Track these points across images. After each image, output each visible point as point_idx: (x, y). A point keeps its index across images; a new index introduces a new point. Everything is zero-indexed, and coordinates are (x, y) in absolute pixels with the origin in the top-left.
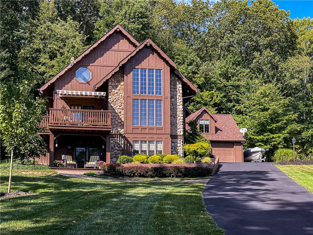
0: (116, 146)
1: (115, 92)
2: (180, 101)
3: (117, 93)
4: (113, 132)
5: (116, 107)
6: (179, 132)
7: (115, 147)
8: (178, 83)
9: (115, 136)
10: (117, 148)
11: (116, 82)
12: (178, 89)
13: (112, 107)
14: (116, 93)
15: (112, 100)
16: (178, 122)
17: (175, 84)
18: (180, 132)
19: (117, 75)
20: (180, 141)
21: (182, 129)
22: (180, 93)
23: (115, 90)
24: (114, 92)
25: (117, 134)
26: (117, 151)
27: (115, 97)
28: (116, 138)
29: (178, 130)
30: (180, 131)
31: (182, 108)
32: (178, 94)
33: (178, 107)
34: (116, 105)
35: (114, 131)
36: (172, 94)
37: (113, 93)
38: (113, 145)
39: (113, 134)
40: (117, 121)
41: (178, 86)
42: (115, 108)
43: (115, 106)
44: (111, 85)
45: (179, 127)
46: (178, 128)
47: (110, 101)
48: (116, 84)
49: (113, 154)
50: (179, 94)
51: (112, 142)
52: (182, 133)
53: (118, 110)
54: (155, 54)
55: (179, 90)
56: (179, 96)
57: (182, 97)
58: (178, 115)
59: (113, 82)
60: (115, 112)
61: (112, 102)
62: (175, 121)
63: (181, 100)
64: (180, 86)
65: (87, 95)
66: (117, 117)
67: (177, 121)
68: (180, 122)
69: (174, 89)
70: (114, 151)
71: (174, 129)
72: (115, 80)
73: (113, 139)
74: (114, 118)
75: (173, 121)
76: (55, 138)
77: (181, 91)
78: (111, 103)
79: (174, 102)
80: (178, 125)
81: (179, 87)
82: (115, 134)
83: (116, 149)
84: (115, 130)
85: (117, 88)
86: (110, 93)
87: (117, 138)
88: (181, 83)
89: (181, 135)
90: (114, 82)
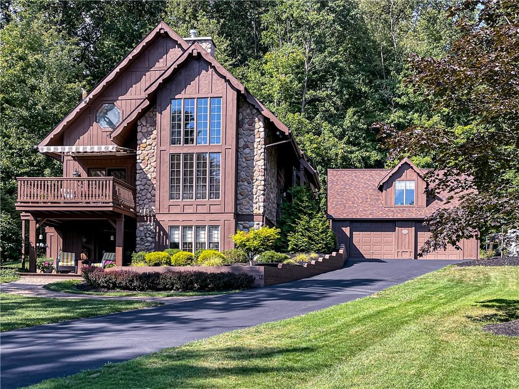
0: (148, 235)
1: (148, 143)
2: (259, 152)
3: (151, 145)
4: (143, 212)
5: (149, 169)
6: (256, 208)
7: (146, 237)
8: (257, 119)
9: (147, 219)
10: (149, 239)
11: (148, 126)
12: (256, 131)
13: (141, 169)
14: (149, 145)
15: (141, 157)
16: (254, 190)
17: (251, 122)
18: (258, 208)
19: (151, 113)
20: (258, 224)
21: (263, 203)
22: (260, 137)
23: (147, 139)
24: (146, 143)
25: (150, 216)
26: (150, 244)
27: (147, 152)
28: (148, 223)
29: (255, 206)
30: (258, 206)
31: (263, 164)
32: (256, 140)
33: (257, 163)
34: (149, 165)
35: (145, 210)
36: (246, 140)
37: (144, 145)
38: (143, 234)
39: (143, 215)
40: (150, 193)
41: (257, 126)
42: (147, 171)
43: (148, 167)
44: (141, 132)
45: (257, 200)
46: (254, 201)
47: (139, 159)
48: (149, 129)
49: (143, 249)
50: (259, 140)
51: (141, 229)
52: (262, 211)
53: (152, 174)
54: (210, 70)
55: (259, 131)
56: (258, 143)
57: (265, 144)
58: (256, 178)
59: (144, 126)
60: (146, 178)
61: (142, 160)
62: (249, 189)
63: (263, 150)
64: (261, 124)
65: (86, 152)
66: (149, 186)
67: (253, 188)
68: (259, 190)
69: (251, 130)
70: (145, 244)
71: (248, 203)
72: (146, 123)
73: (143, 223)
74: (144, 189)
75: (247, 189)
76: (38, 225)
77: (262, 134)
78: (141, 162)
79: (249, 155)
80: (255, 196)
81: (259, 127)
82: (146, 216)
83: (148, 241)
84: (147, 209)
85: (151, 136)
86: (140, 145)
87: (150, 221)
88: (262, 119)
89: (259, 215)
90: (146, 126)
